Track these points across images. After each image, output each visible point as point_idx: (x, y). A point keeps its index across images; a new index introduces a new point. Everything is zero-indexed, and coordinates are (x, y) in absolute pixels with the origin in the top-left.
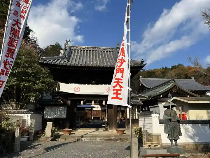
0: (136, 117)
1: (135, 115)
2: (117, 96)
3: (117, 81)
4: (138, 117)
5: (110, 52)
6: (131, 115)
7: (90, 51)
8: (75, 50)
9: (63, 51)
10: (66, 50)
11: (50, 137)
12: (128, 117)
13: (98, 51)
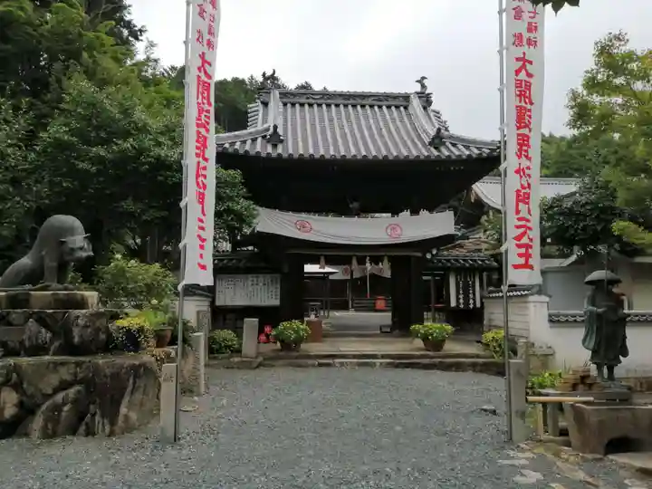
1: (474, 299)
3: (521, 223)
4: (482, 303)
5: (397, 107)
6: (461, 296)
7: (337, 106)
8: (293, 105)
9: (255, 107)
10: (265, 104)
11: (256, 357)
12: (453, 304)
13: (363, 106)
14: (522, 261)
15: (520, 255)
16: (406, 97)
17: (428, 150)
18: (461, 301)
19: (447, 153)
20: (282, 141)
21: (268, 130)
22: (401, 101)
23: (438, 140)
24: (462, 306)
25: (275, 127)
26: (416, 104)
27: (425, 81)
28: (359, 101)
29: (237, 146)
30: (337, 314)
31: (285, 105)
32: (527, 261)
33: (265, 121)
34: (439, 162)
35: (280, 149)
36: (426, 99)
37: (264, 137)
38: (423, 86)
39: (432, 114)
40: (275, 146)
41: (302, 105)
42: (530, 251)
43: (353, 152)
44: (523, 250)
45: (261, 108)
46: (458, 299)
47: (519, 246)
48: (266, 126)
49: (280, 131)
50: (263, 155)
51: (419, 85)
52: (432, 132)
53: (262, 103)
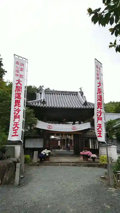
0: (96, 148)
1: (96, 146)
3: (99, 125)
4: (99, 148)
5: (75, 95)
6: (93, 146)
7: (59, 94)
8: (48, 94)
9: (38, 94)
10: (41, 93)
11: (37, 163)
12: (91, 147)
13: (66, 94)
14: (99, 135)
15: (98, 133)
16: (77, 93)
17: (83, 106)
18: (93, 147)
19: (88, 107)
20: (45, 103)
21: (42, 100)
22: (75, 94)
23: (86, 103)
24: (93, 148)
25: (44, 99)
26: (79, 94)
27: (82, 89)
28: (65, 93)
29: (34, 104)
30: (57, 150)
31: (46, 94)
32: (100, 135)
33: (41, 98)
34: (86, 109)
35: (45, 105)
36: (82, 93)
37: (41, 102)
38: (81, 90)
39: (83, 97)
40: (43, 104)
41: (50, 94)
42: (101, 132)
43: (64, 106)
44: (99, 132)
45: (40, 94)
46: (92, 146)
47: (98, 131)
48: (41, 99)
49: (45, 100)
50: (41, 106)
51: (80, 90)
52: (84, 102)
53: (40, 93)
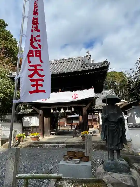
2: (37, 88)
7: (61, 62)
